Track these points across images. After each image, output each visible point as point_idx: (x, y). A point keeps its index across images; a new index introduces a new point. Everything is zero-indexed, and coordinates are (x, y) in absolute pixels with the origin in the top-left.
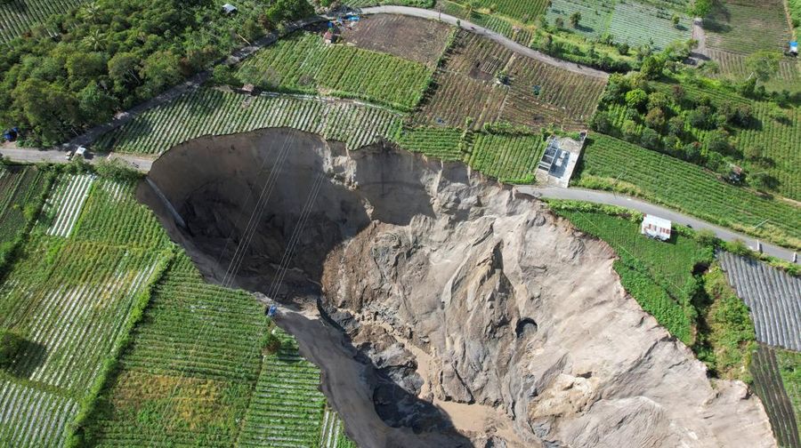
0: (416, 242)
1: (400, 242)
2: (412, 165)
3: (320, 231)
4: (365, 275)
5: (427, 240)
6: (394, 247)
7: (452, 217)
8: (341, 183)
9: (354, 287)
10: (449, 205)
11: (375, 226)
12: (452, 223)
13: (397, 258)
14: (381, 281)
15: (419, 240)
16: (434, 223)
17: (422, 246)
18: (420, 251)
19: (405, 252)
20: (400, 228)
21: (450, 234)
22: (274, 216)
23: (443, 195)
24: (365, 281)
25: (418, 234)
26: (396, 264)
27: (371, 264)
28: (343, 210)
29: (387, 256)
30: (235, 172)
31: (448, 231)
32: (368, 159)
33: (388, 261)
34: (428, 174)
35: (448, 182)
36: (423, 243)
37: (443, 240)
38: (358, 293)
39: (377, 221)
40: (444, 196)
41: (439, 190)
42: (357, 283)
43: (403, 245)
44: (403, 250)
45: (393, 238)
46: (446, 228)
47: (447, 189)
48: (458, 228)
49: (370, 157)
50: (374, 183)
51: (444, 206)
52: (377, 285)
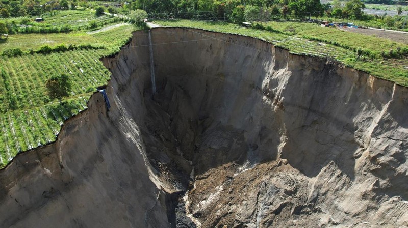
0: (315, 200)
1: (296, 191)
2: (351, 92)
3: (230, 146)
4: (239, 201)
5: (330, 205)
6: (286, 192)
7: (382, 182)
8: (270, 102)
9: (220, 206)
10: (383, 159)
11: (280, 164)
12: (379, 193)
13: (282, 206)
14: (249, 217)
15: (320, 200)
16: (350, 185)
17: (320, 211)
18: (314, 216)
19: (296, 205)
20: (305, 178)
21: (369, 209)
22: (208, 117)
23: (380, 141)
24: (234, 207)
25: (323, 191)
26: (277, 212)
27: (253, 194)
28: (260, 135)
29: (273, 197)
30: (204, 67)
31: (366, 202)
32: (305, 74)
33: (271, 204)
34: (369, 109)
35: (394, 124)
36: (323, 207)
37: (354, 212)
38: (219, 213)
39: (285, 161)
40: (379, 144)
41: (375, 135)
42: (226, 204)
43: (298, 195)
44: (294, 201)
45: (290, 182)
46: (364, 196)
47: (388, 134)
48: (384, 206)
49: (307, 73)
50: (300, 107)
51: (374, 160)
52: (242, 218)
